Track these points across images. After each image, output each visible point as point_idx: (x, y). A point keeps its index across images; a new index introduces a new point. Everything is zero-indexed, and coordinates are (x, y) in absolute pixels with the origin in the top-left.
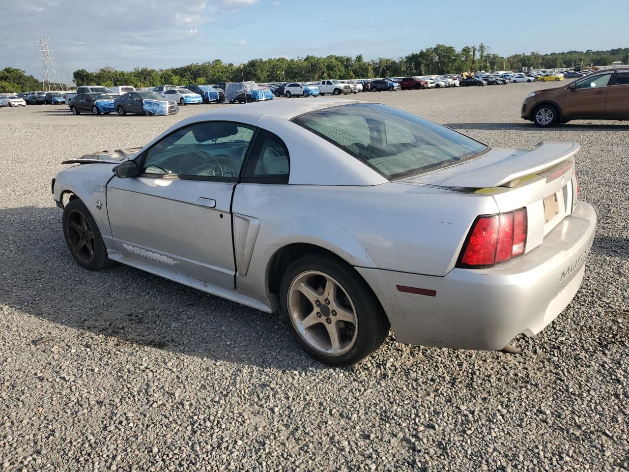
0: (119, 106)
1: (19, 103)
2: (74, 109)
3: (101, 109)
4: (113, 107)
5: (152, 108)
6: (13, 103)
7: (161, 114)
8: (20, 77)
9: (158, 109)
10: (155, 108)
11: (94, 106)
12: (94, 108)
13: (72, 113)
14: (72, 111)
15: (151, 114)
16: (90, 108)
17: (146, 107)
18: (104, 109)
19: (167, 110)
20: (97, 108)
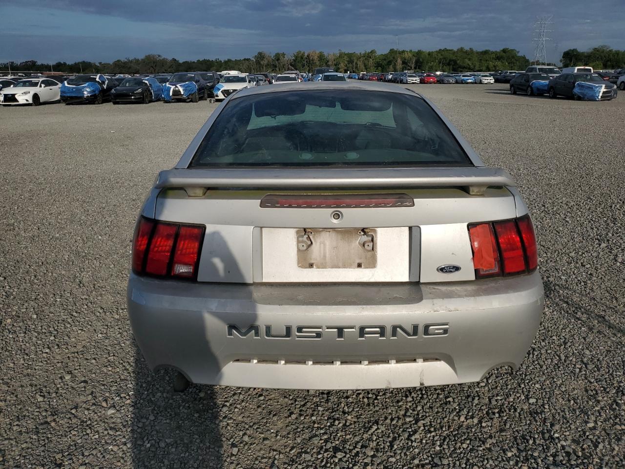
0: (552, 87)
1: (489, 81)
2: (512, 88)
3: (535, 89)
4: (546, 88)
5: (583, 91)
6: (484, 80)
7: (592, 99)
8: (513, 57)
9: (589, 93)
10: (586, 91)
11: (529, 86)
12: (529, 89)
13: (510, 92)
14: (510, 90)
15: (579, 99)
16: (525, 88)
17: (576, 90)
18: (538, 89)
19: (601, 94)
20: (532, 88)
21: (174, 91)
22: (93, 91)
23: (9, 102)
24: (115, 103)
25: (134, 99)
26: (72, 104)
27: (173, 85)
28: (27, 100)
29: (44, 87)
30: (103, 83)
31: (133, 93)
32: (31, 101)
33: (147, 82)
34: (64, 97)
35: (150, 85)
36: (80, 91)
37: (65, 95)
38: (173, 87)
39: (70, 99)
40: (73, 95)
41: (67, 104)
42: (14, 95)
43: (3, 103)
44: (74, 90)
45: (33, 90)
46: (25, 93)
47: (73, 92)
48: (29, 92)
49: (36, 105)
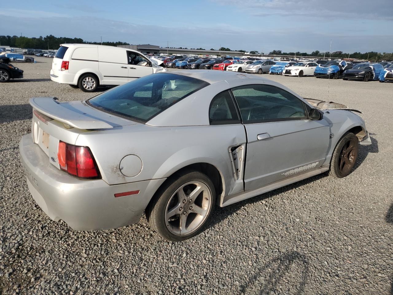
21: (388, 74)
22: (334, 71)
23: (288, 74)
24: (344, 79)
25: (357, 78)
26: (319, 78)
27: (389, 70)
28: (296, 74)
29: (308, 67)
30: (343, 66)
31: (358, 74)
32: (298, 74)
33: (372, 67)
34: (316, 73)
35: (374, 69)
36: (326, 70)
37: (317, 72)
38: (388, 72)
39: (319, 75)
40: (321, 72)
41: (317, 78)
42: (290, 70)
43: (285, 74)
44: (322, 69)
45: (301, 68)
46: (296, 70)
47: (321, 71)
48: (298, 69)
49: (300, 77)
